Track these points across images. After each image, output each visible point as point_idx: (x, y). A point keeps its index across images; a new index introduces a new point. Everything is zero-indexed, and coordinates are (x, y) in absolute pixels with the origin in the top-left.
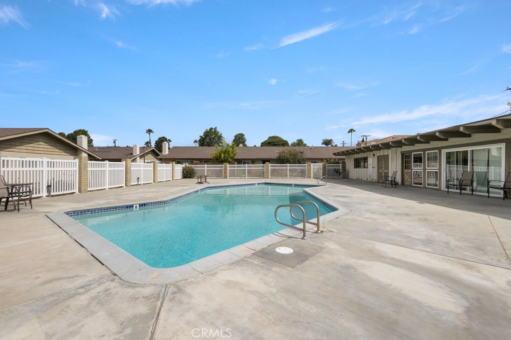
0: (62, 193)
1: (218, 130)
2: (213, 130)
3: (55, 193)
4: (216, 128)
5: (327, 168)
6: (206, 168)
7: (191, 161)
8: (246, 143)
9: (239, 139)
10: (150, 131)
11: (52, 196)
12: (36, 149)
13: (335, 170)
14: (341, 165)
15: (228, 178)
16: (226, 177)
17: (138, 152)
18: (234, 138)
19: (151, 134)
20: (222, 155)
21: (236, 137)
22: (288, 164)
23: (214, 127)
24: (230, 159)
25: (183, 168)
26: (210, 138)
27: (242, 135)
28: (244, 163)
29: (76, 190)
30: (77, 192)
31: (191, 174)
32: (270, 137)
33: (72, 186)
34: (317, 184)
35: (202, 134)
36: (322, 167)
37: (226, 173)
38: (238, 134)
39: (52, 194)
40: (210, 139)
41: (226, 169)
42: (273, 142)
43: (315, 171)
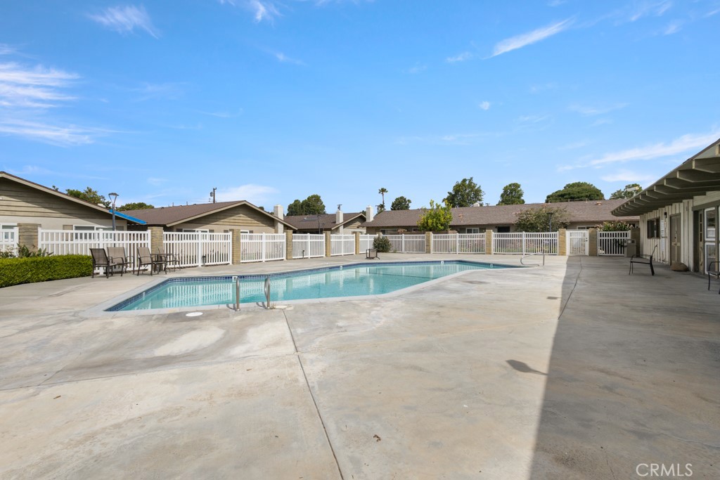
0: (215, 263)
1: (474, 181)
2: (467, 182)
3: (210, 264)
4: (472, 178)
5: (599, 238)
6: (403, 239)
7: (383, 230)
8: (522, 198)
9: (511, 193)
10: (383, 191)
11: (207, 266)
12: (237, 221)
13: (617, 241)
14: (629, 232)
15: (432, 252)
16: (428, 252)
17: (341, 220)
18: (502, 192)
19: (384, 193)
20: (430, 221)
21: (506, 189)
22: (524, 233)
23: (468, 178)
24: (440, 227)
25: (375, 239)
26: (464, 194)
27: (517, 186)
28: (469, 231)
29: (230, 262)
30: (231, 264)
31: (383, 247)
32: (567, 185)
33: (225, 257)
34: (520, 264)
35: (451, 190)
36: (587, 236)
37: (428, 245)
38: (510, 185)
39: (206, 264)
40: (463, 196)
41: (428, 241)
42: (569, 194)
43: (575, 242)
